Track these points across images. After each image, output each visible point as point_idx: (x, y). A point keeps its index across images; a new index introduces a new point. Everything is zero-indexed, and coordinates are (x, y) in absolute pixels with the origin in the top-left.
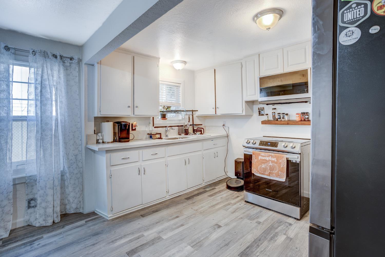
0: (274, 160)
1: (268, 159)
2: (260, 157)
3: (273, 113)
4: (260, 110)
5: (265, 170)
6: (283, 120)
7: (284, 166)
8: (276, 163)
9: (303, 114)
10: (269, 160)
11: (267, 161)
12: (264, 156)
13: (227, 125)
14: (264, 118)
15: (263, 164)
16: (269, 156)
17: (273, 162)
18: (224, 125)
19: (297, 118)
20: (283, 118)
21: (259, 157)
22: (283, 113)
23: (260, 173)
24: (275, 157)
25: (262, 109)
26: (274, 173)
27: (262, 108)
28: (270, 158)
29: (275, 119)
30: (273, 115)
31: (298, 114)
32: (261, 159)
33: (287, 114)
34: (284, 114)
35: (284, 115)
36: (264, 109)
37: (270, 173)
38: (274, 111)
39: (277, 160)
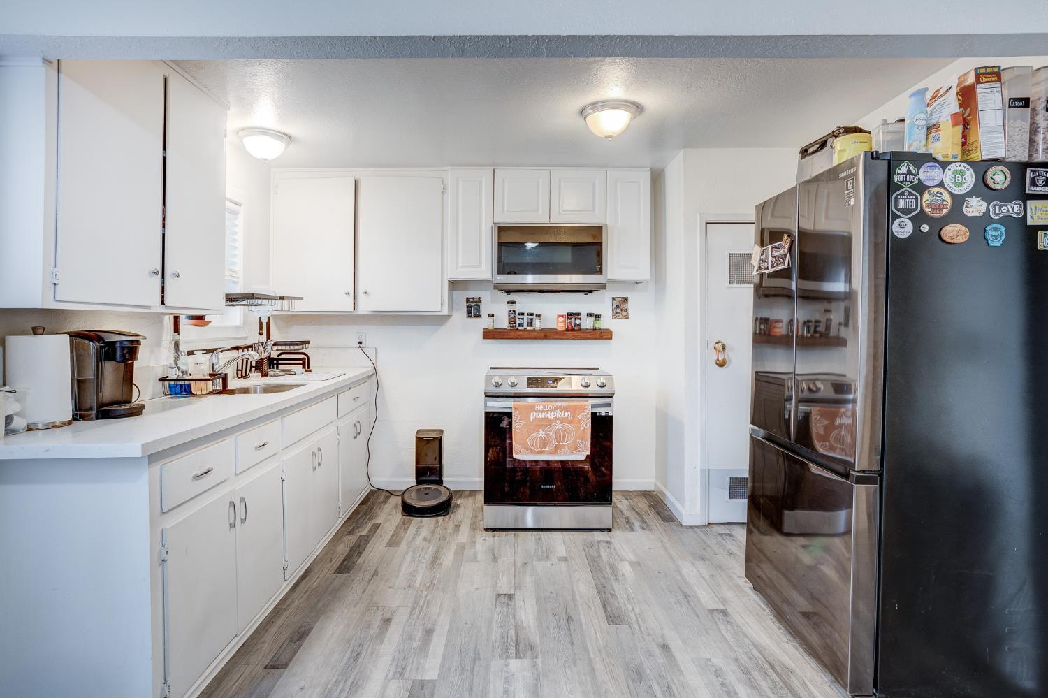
0: (566, 416)
1: (551, 416)
2: (534, 415)
3: (510, 311)
4: (472, 304)
5: (544, 442)
6: (529, 328)
7: (586, 426)
8: (570, 422)
9: (570, 315)
10: (556, 419)
11: (549, 422)
12: (542, 412)
13: (368, 342)
14: (484, 323)
15: (540, 430)
16: (555, 410)
17: (563, 421)
18: (360, 343)
19: (561, 326)
20: (530, 324)
21: (532, 414)
22: (531, 312)
23: (532, 452)
24: (569, 409)
25: (477, 302)
26: (565, 446)
27: (475, 300)
28: (558, 414)
29: (513, 326)
30: (509, 316)
31: (563, 316)
32: (535, 419)
33: (539, 316)
34: (531, 314)
35: (532, 317)
36: (480, 302)
37: (556, 447)
38: (512, 307)
39: (573, 415)
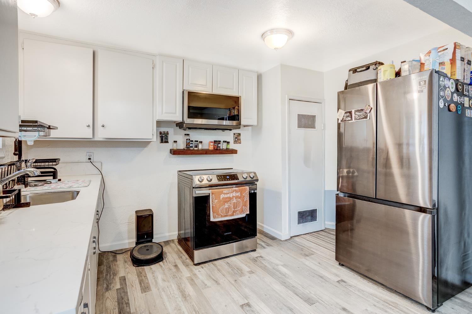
0: (238, 195)
1: (231, 195)
2: (222, 196)
3: (187, 139)
4: (163, 135)
5: (228, 210)
6: (196, 149)
7: (247, 199)
8: (240, 198)
9: (215, 142)
10: (233, 197)
11: (230, 199)
12: (227, 194)
13: (95, 158)
14: (170, 145)
15: (226, 204)
16: (232, 192)
17: (237, 197)
18: (90, 159)
19: (211, 148)
20: (196, 147)
21: (221, 195)
22: (197, 140)
23: (222, 216)
24: (240, 191)
25: (166, 134)
26: (237, 210)
27: (165, 133)
28: (234, 194)
29: (188, 148)
30: (187, 142)
31: (213, 142)
32: (223, 198)
33: (201, 142)
34: (197, 141)
35: (197, 143)
36: (168, 134)
37: (234, 212)
38: (188, 137)
39: (241, 194)
